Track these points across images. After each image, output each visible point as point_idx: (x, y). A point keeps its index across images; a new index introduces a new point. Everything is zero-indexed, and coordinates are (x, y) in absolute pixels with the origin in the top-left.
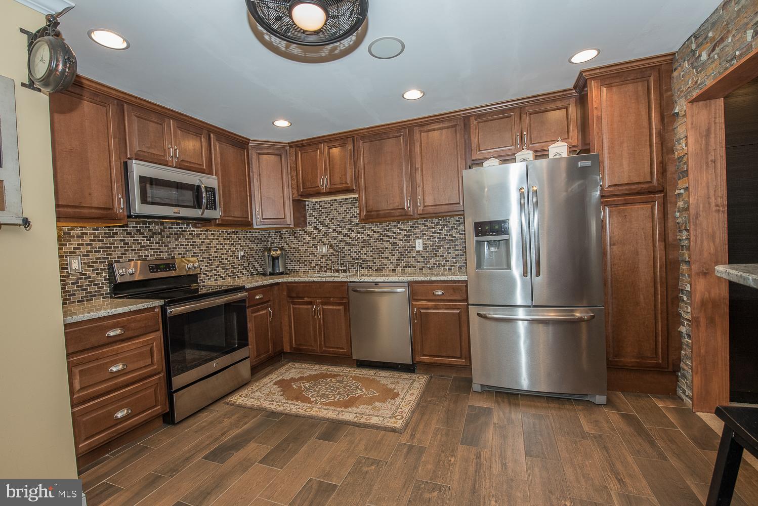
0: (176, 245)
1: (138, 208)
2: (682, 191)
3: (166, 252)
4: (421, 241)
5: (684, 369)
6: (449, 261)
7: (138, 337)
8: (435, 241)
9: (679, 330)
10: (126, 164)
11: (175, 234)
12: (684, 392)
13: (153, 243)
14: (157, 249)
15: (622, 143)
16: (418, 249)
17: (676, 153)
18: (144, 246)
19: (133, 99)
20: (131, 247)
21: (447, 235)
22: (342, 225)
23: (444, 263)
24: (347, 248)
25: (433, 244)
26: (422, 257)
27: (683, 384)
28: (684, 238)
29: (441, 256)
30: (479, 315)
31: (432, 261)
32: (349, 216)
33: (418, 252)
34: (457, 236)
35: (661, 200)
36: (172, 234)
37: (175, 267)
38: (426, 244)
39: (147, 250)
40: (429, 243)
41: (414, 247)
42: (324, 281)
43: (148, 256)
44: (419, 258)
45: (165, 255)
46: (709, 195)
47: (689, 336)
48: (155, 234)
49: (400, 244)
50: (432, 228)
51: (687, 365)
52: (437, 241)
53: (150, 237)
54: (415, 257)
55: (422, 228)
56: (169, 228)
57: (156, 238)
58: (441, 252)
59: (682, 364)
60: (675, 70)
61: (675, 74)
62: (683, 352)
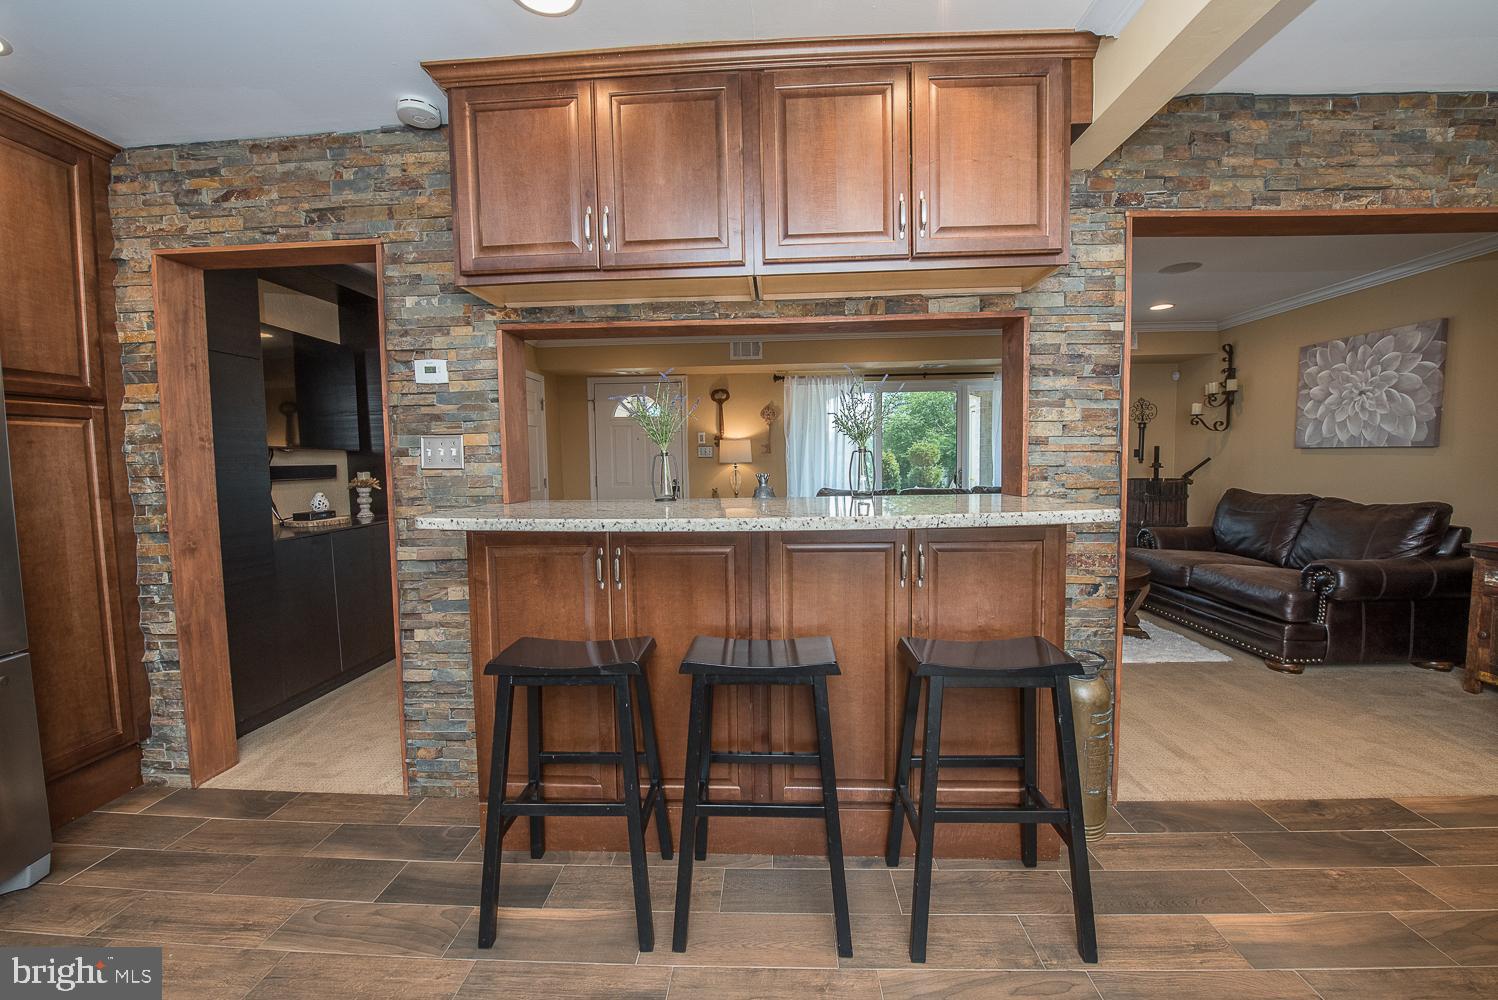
2: (141, 407)
5: (160, 727)
9: (143, 660)
12: (165, 767)
17: (121, 334)
28: (149, 491)
35: (101, 417)
46: (190, 421)
47: (170, 664)
51: (171, 716)
59: (154, 720)
60: (118, 179)
61: (122, 188)
62: (154, 698)
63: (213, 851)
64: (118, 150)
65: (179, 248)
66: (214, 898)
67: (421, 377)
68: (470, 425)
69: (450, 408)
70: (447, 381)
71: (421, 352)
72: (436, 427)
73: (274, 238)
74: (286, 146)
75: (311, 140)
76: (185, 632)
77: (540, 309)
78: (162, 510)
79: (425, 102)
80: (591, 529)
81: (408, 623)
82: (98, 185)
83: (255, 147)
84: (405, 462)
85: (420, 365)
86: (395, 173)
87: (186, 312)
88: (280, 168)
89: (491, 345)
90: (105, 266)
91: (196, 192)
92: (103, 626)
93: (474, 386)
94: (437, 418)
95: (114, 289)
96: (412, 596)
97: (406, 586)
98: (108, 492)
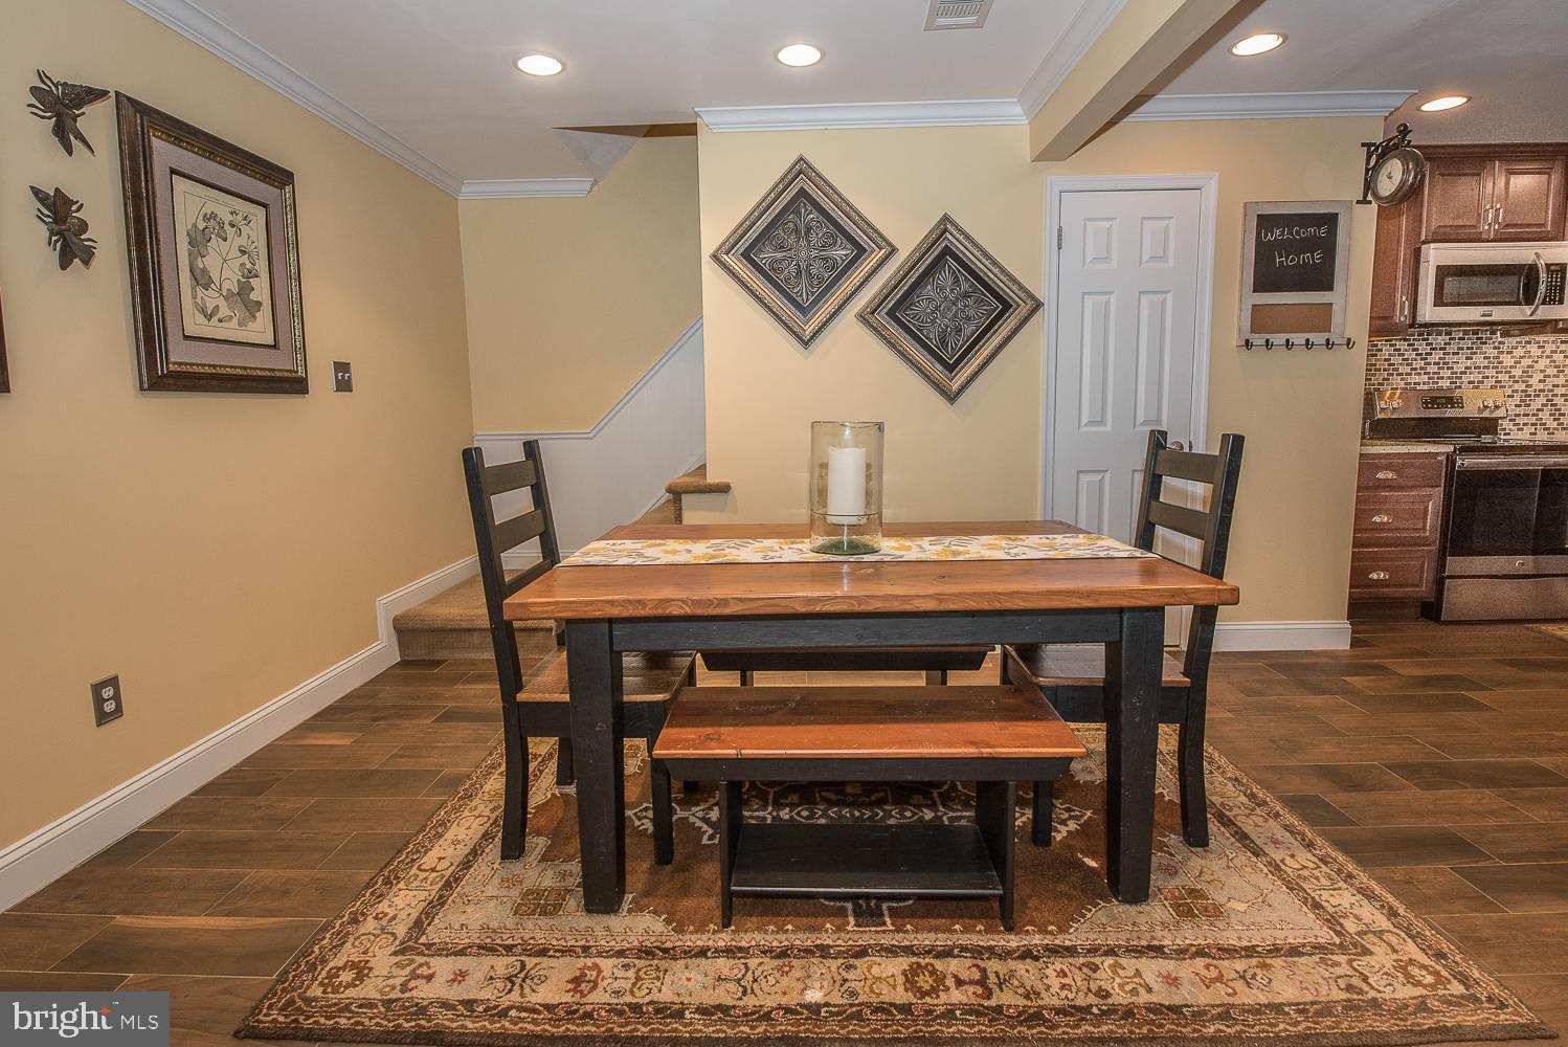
0: (1466, 368)
1: (1428, 312)
3: (1449, 378)
7: (1411, 488)
10: (1418, 250)
11: (1468, 348)
13: (1429, 364)
14: (1435, 373)
18: (1416, 369)
19: (1443, 151)
20: (1397, 369)
36: (1462, 349)
37: (1462, 403)
39: (1419, 374)
43: (1419, 384)
45: (1445, 384)
48: (1435, 349)
53: (1427, 354)
56: (1460, 339)
57: (1436, 356)
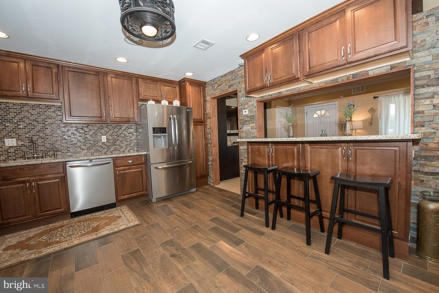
2: (209, 123)
4: (105, 137)
6: (123, 147)
8: (114, 137)
9: (208, 164)
12: (210, 182)
15: (195, 105)
16: (103, 141)
17: (206, 112)
21: (121, 134)
22: (34, 123)
23: (120, 149)
24: (40, 141)
25: (113, 138)
26: (106, 146)
27: (210, 179)
28: (209, 136)
29: (118, 145)
30: (155, 168)
31: (112, 149)
32: (43, 117)
33: (104, 143)
34: (127, 135)
35: (204, 125)
38: (108, 138)
40: (110, 138)
41: (101, 140)
42: (40, 163)
44: (104, 146)
46: (215, 125)
47: (211, 165)
49: (91, 138)
50: (113, 130)
51: (211, 173)
52: (115, 137)
54: (101, 146)
55: (106, 129)
58: (118, 143)
59: (209, 174)
60: (206, 87)
61: (207, 88)
62: (210, 170)
63: (213, 194)
64: (206, 82)
65: (213, 96)
66: (211, 199)
67: (244, 113)
68: (252, 122)
69: (249, 119)
70: (248, 114)
71: (244, 109)
72: (247, 123)
73: (224, 92)
74: (225, 75)
75: (229, 73)
76: (213, 159)
77: (264, 96)
78: (211, 140)
79: (242, 61)
80: (260, 141)
81: (242, 161)
82: (204, 88)
83: (222, 77)
84: (242, 130)
85: (244, 111)
86: (240, 75)
87: (214, 107)
88: (225, 79)
89: (255, 105)
90: (205, 101)
91: (215, 87)
92: (204, 157)
93: (252, 114)
94: (246, 121)
95: (206, 105)
96: (242, 156)
97: (242, 154)
98: (205, 137)
